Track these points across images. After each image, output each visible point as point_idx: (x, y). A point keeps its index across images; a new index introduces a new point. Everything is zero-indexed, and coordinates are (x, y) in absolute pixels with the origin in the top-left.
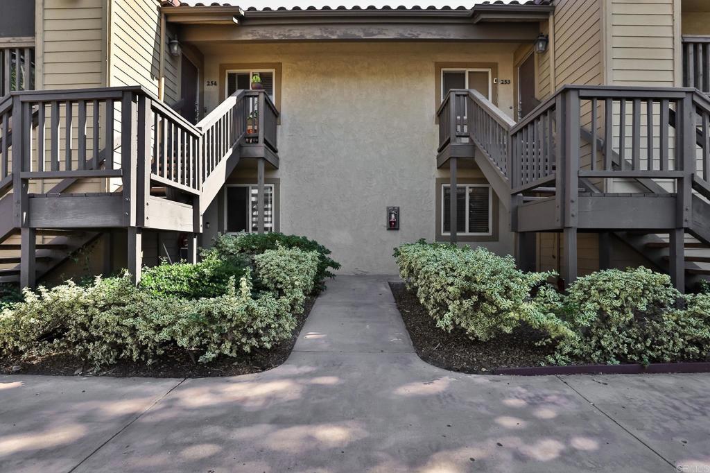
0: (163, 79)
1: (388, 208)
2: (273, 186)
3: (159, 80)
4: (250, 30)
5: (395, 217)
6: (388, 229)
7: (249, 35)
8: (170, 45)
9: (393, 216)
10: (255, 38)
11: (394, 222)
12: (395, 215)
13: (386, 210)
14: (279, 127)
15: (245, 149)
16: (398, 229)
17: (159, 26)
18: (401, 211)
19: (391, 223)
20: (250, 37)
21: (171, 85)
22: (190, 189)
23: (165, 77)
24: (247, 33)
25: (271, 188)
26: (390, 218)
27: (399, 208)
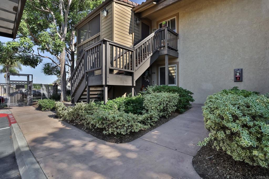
0: (133, 33)
1: (234, 70)
2: (176, 65)
3: (132, 34)
4: (161, 4)
5: (240, 75)
6: (235, 81)
7: (161, 6)
8: (136, 21)
9: (238, 74)
10: (163, 7)
11: (239, 77)
12: (239, 73)
13: (233, 71)
14: (178, 40)
15: (160, 52)
16: (242, 81)
17: (132, 16)
18: (243, 71)
19: (236, 78)
20: (161, 7)
21: (137, 35)
22: (130, 71)
23: (134, 32)
24: (160, 6)
25: (176, 66)
26: (236, 75)
27: (242, 70)
